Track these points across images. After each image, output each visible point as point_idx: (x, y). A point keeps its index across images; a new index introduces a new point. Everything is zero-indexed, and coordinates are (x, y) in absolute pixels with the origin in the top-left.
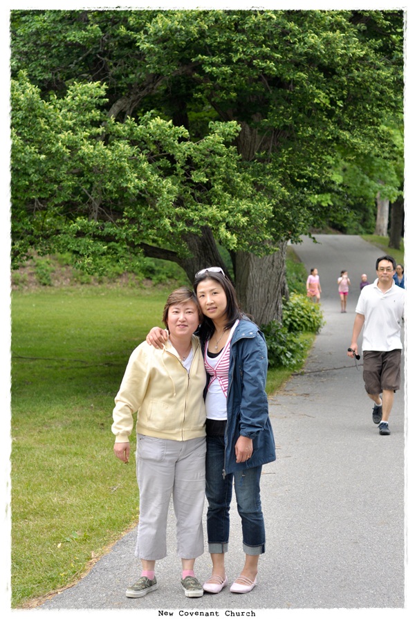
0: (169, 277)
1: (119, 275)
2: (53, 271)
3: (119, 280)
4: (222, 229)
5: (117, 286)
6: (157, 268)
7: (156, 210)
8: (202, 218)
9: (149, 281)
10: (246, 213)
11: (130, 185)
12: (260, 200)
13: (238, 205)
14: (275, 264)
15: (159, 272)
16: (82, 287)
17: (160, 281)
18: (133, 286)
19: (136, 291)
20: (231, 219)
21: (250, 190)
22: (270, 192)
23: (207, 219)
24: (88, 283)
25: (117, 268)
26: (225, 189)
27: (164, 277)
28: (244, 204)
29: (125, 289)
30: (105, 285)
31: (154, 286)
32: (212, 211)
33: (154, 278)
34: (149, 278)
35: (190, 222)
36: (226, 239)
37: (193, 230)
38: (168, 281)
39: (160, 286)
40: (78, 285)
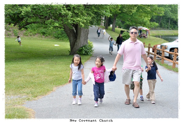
0: (49, 35)
1: (36, 34)
2: (18, 33)
3: (36, 35)
4: (81, 23)
5: (35, 37)
6: (46, 32)
7: (67, 18)
8: (77, 21)
9: (44, 36)
10: (86, 20)
11: (63, 13)
12: (88, 17)
13: (84, 18)
14: (87, 31)
15: (46, 33)
16: (26, 37)
17: (47, 36)
18: (39, 37)
19: (41, 38)
20: (83, 21)
21: (86, 15)
22: (90, 15)
23: (78, 21)
24: (28, 36)
25: (35, 32)
26: (81, 14)
27: (48, 35)
28: (85, 18)
29: (38, 38)
30: (32, 37)
31: (45, 37)
32: (79, 19)
33: (45, 35)
34: (44, 35)
35: (74, 21)
36: (82, 25)
37: (74, 23)
38: (48, 36)
39: (47, 37)
40: (25, 36)
